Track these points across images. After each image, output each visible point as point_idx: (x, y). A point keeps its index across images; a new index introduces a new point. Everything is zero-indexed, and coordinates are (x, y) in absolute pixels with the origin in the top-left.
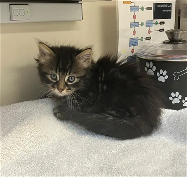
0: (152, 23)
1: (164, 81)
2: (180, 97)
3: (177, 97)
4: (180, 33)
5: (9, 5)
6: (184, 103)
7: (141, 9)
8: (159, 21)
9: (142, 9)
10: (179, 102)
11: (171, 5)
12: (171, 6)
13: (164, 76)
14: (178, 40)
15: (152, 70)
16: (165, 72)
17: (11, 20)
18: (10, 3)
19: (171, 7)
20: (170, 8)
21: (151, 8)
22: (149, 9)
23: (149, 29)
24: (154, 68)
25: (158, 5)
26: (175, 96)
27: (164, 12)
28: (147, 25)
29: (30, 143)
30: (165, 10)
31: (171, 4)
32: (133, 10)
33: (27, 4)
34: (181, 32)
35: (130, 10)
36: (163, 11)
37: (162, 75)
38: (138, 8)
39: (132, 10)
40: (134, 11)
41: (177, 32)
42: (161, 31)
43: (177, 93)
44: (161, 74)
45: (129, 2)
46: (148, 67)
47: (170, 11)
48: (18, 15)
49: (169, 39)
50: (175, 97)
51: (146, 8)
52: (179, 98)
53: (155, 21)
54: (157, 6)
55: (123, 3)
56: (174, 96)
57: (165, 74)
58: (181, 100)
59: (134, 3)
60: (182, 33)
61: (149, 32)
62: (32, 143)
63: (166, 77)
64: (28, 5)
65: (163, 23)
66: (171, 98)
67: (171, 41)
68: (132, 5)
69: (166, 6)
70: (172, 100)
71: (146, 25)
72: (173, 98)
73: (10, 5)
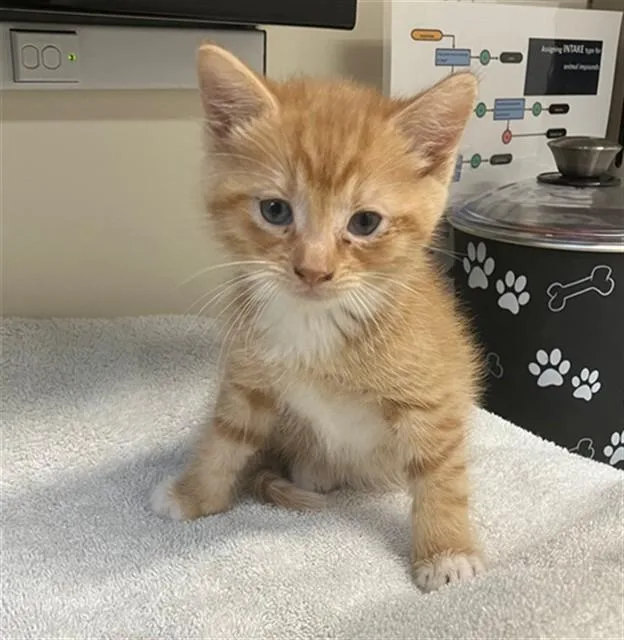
0: (520, 109)
1: (515, 310)
2: (566, 366)
3: (556, 368)
4: (596, 151)
5: (11, 30)
6: (576, 388)
7: (477, 57)
8: (547, 101)
9: (485, 58)
10: (559, 382)
11: (600, 48)
12: (597, 51)
13: (517, 295)
14: (590, 175)
15: (483, 268)
16: (522, 281)
17: (15, 81)
18: (12, 26)
19: (600, 55)
20: (596, 59)
21: (516, 58)
22: (512, 59)
23: (505, 129)
24: (490, 265)
25: (546, 46)
26: (549, 362)
27: (568, 70)
28: (498, 112)
29: (48, 465)
30: (574, 64)
31: (599, 44)
32: (447, 62)
33: (72, 29)
34: (601, 148)
35: (437, 60)
36: (566, 67)
37: (511, 290)
38: (466, 55)
39: (446, 60)
40: (453, 65)
41: (586, 148)
42: (552, 135)
43: (556, 354)
44: (510, 285)
45: (432, 33)
46: (473, 259)
47: (595, 67)
48: (38, 66)
49: (559, 168)
50: (549, 365)
51: (498, 56)
52: (560, 369)
53: (530, 101)
54: (543, 50)
55: (410, 37)
56: (544, 362)
57: (522, 288)
58: (567, 378)
59: (453, 36)
60: (602, 151)
61: (507, 137)
62: (52, 467)
63: (525, 298)
64: (73, 33)
65: (564, 109)
66: (534, 369)
67: (564, 176)
68: (446, 43)
69: (578, 49)
70: (539, 376)
71: (495, 115)
72: (543, 368)
73: (13, 33)
